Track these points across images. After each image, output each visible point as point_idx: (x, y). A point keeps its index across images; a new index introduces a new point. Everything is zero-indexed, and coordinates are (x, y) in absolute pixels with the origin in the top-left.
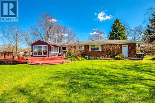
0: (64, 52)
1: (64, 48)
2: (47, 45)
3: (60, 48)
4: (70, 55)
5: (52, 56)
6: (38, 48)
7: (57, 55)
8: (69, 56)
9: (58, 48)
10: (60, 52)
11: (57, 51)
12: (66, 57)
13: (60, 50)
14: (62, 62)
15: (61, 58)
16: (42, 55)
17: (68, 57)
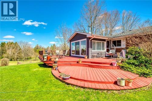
0: (118, 51)
1: (117, 43)
2: (86, 39)
3: (108, 42)
4: (135, 58)
5: (93, 57)
6: (76, 45)
7: (104, 55)
8: (132, 61)
9: (105, 43)
10: (108, 51)
11: (103, 49)
12: (122, 62)
13: (108, 46)
14: (116, 83)
15: (111, 64)
16: (80, 55)
17: (129, 64)
